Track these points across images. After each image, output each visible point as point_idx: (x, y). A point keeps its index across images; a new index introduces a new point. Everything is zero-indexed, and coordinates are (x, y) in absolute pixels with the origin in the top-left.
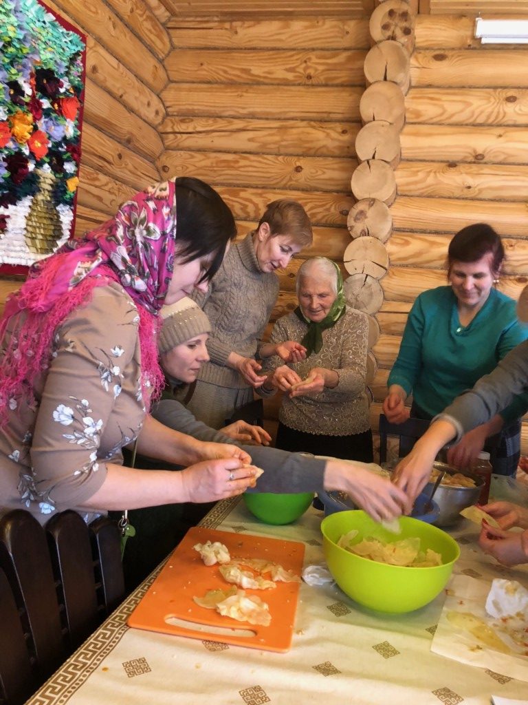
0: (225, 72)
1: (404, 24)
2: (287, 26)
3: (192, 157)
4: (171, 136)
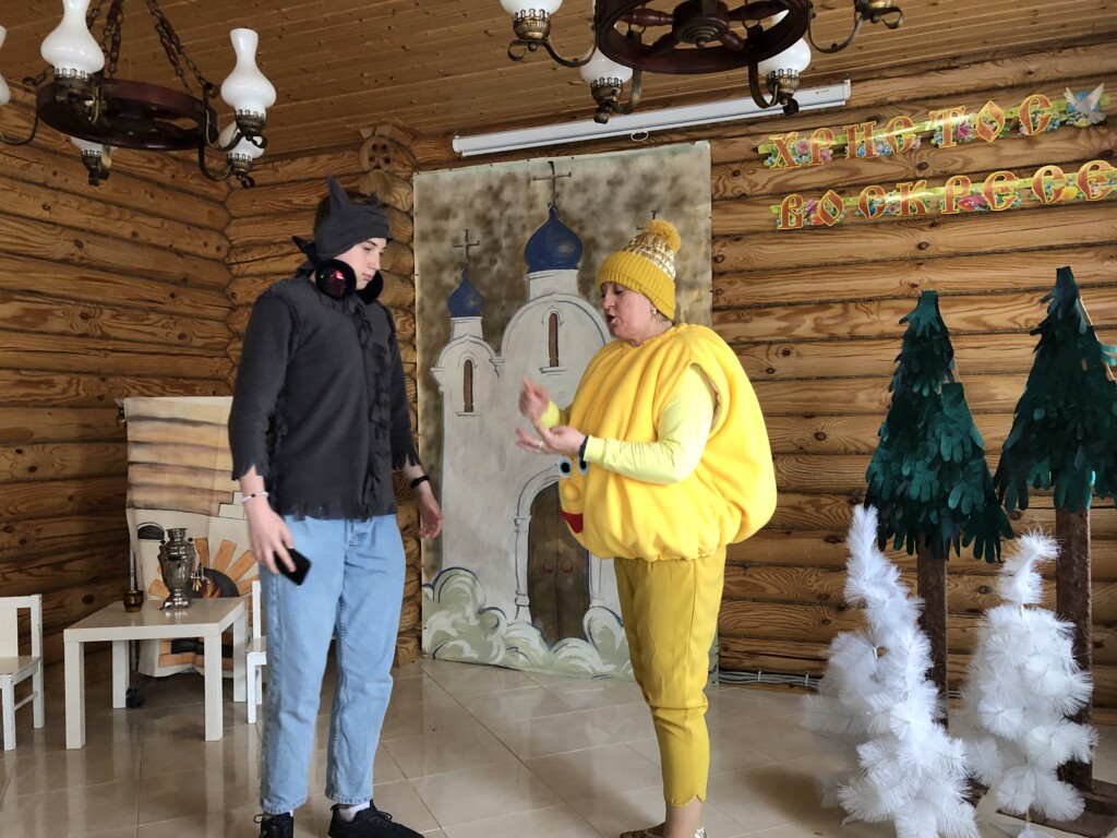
0: (273, 205)
1: (385, 155)
2: (316, 160)
3: (255, 282)
4: (236, 266)
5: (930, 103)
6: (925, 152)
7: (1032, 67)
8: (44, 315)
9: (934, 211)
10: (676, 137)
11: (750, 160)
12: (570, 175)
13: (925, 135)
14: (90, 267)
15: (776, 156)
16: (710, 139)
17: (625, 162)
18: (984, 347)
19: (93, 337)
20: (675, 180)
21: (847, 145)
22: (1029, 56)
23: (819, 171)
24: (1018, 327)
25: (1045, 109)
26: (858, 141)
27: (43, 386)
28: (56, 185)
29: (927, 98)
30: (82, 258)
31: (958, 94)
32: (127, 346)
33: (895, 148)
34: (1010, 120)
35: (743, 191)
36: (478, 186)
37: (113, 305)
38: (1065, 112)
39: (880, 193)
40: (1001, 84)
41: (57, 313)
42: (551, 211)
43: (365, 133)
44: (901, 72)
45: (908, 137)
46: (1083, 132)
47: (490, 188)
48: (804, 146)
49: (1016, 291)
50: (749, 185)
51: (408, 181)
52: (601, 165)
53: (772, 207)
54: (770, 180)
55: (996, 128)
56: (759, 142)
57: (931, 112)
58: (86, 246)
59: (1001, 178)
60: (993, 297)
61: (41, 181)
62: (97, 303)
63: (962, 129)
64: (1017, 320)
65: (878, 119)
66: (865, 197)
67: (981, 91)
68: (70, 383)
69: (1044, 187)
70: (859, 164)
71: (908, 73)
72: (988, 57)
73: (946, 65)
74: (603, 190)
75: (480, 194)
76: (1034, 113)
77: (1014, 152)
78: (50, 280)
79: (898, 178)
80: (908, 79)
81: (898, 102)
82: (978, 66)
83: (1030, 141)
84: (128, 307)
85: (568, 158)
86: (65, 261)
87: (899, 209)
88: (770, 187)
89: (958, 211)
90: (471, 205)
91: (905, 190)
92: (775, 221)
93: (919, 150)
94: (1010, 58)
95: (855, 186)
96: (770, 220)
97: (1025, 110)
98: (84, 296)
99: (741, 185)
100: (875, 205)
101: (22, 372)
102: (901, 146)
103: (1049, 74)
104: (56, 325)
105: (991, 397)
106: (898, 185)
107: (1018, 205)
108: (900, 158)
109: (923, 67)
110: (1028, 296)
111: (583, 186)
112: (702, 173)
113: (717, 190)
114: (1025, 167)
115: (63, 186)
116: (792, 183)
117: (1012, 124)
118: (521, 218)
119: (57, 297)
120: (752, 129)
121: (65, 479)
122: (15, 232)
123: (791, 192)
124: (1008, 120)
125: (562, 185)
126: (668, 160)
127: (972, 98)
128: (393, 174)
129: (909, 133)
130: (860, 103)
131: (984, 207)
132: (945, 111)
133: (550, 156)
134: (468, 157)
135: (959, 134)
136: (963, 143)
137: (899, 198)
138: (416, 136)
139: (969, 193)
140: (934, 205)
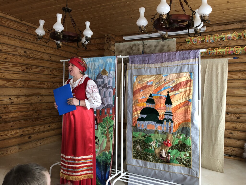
1: (110, 40)
6: (221, 42)
7: (244, 25)
8: (43, 71)
9: (223, 54)
11: (184, 42)
12: (147, 44)
13: (221, 38)
14: (52, 61)
15: (189, 42)
16: (176, 38)
17: (158, 42)
18: (233, 82)
19: (52, 75)
20: (168, 46)
21: (204, 40)
22: (244, 22)
23: (198, 45)
24: (240, 78)
26: (207, 39)
27: (43, 85)
28: (47, 46)
29: (222, 30)
30: (51, 60)
31: (228, 30)
32: (58, 77)
34: (240, 35)
35: (182, 49)
36: (128, 46)
37: (56, 69)
39: (211, 50)
40: (238, 28)
41: (46, 70)
42: (142, 52)
43: (106, 35)
44: (217, 25)
45: (218, 38)
47: (130, 47)
48: (195, 40)
49: (240, 71)
50: (184, 47)
51: (114, 45)
52: (153, 43)
54: (188, 46)
55: (236, 37)
56: (186, 39)
57: (223, 33)
58: (52, 57)
59: (237, 47)
60: (235, 72)
61: (44, 45)
62: (53, 68)
63: (229, 37)
64: (240, 77)
65: (211, 35)
66: (208, 51)
67: (234, 29)
68: (48, 84)
70: (207, 44)
71: (218, 25)
72: (235, 22)
73: (226, 24)
74: (153, 48)
75: (128, 48)
76: (245, 34)
77: (240, 42)
78: (45, 64)
79: (215, 47)
81: (216, 31)
82: (233, 24)
83: (244, 40)
84: (58, 69)
85: (147, 41)
86: (48, 60)
87: (215, 53)
88: (188, 48)
89: (228, 54)
90: (126, 50)
91: (217, 49)
93: (220, 41)
94: (240, 23)
95: (206, 48)
97: (243, 33)
98: (50, 67)
99: (182, 47)
100: (210, 52)
101: (40, 82)
102: (216, 40)
104: (46, 73)
105: (234, 93)
107: (241, 53)
108: (216, 43)
109: (221, 24)
110: (242, 72)
111: (149, 47)
112: (174, 45)
113: (177, 48)
114: (243, 45)
115: (48, 46)
116: (193, 47)
117: (240, 36)
118: (136, 53)
119: (46, 67)
120: (185, 36)
121: (46, 103)
122: (39, 55)
123: (192, 49)
124: (239, 36)
125: (145, 46)
126: (167, 42)
127: (231, 31)
128: (111, 43)
129: (218, 37)
130: (208, 31)
131: (234, 53)
132: (226, 33)
133: (143, 40)
134: (126, 40)
135: (228, 38)
136: (229, 40)
137: (215, 51)
138: (116, 36)
139: (230, 50)
140: (223, 53)
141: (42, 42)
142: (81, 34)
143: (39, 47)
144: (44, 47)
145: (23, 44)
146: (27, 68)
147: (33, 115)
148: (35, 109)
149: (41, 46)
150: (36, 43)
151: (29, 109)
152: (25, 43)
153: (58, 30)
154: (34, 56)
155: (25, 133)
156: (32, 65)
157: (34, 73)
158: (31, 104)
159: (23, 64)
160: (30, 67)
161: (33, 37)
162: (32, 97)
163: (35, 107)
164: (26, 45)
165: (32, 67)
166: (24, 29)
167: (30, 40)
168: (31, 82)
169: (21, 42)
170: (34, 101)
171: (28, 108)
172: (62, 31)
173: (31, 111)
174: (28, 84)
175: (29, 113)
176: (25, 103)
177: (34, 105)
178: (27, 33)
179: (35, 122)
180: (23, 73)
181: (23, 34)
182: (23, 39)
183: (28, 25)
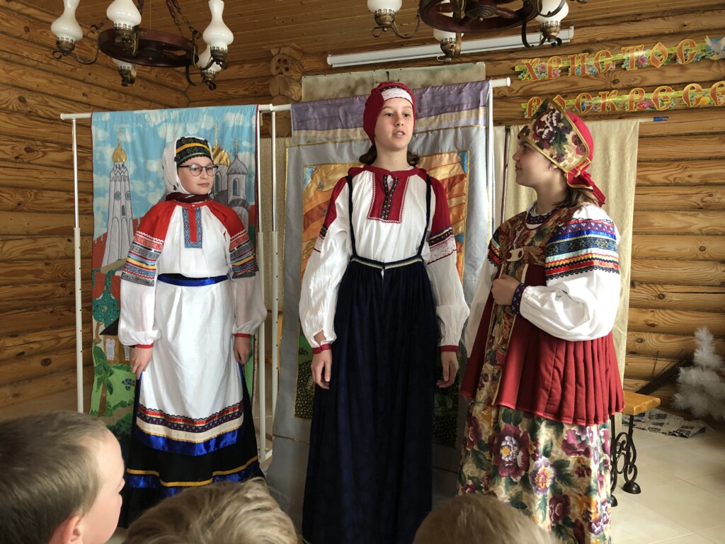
1: (286, 66)
2: (242, 67)
5: (623, 42)
6: (618, 73)
7: (686, 22)
9: (621, 110)
10: (464, 59)
11: (509, 75)
13: (619, 62)
15: (525, 73)
16: (485, 61)
17: (433, 74)
18: (648, 194)
21: (569, 67)
22: (684, 15)
23: (552, 83)
24: (668, 182)
25: (693, 48)
26: (576, 65)
28: (90, 81)
29: (620, 39)
31: (640, 37)
33: (599, 70)
34: (671, 54)
35: (504, 94)
36: (342, 86)
38: (705, 51)
39: (589, 98)
40: (667, 32)
43: (274, 52)
44: (606, 22)
45: (608, 62)
46: (715, 64)
47: (349, 87)
48: (543, 67)
49: (669, 160)
50: (508, 90)
52: (418, 75)
53: (522, 105)
54: (522, 87)
55: (662, 59)
56: (515, 64)
57: (623, 48)
59: (664, 90)
60: (655, 164)
61: (82, 79)
63: (641, 59)
64: (669, 178)
65: (590, 52)
66: (579, 99)
67: (654, 36)
69: (689, 96)
70: (577, 79)
71: (609, 23)
72: (659, 15)
73: (633, 19)
75: (342, 91)
76: (686, 50)
77: (673, 75)
79: (600, 88)
80: (610, 27)
81: (603, 41)
82: (653, 20)
83: (683, 68)
85: (398, 69)
87: (600, 108)
88: (521, 91)
89: (636, 110)
91: (604, 96)
92: (523, 112)
93: (614, 71)
94: (673, 16)
95: (573, 92)
96: (521, 112)
97: (681, 48)
99: (504, 90)
100: (585, 105)
102: (603, 68)
103: (696, 27)
105: (651, 224)
106: (600, 93)
107: (673, 107)
108: (602, 76)
109: (619, 20)
110: (676, 163)
114: (679, 84)
115: (94, 82)
116: (534, 89)
117: (672, 57)
120: (512, 55)
123: (534, 96)
124: (670, 55)
126: (459, 73)
127: (649, 40)
128: (290, 77)
129: (609, 60)
130: (579, 41)
131: (653, 108)
132: (632, 47)
133: (386, 68)
134: (336, 68)
135: (639, 62)
136: (641, 68)
137: (601, 101)
138: (304, 54)
139: (643, 99)
140: (622, 106)
141: (75, 69)
142: (197, 38)
143: (66, 84)
144: (83, 84)
145: (15, 73)
146: (28, 150)
147: (53, 294)
148: (59, 277)
149: (74, 81)
150: (54, 73)
151: (41, 276)
152: (20, 72)
153: (122, 23)
154: (53, 113)
155: (32, 348)
156: (47, 141)
157: (52, 166)
158: (48, 261)
159: (18, 137)
160: (39, 147)
161: (46, 53)
162: (48, 239)
163: (59, 270)
164: (23, 77)
165: (47, 147)
166: (17, 26)
167: (38, 61)
168: (44, 195)
169: (8, 67)
170: (58, 252)
171: (38, 273)
172: (136, 28)
173: (47, 281)
174: (36, 199)
175: (41, 288)
176: (27, 256)
177: (56, 265)
178: (28, 41)
179: (62, 315)
180: (18, 166)
181: (15, 43)
182: (14, 57)
183: (29, 16)
